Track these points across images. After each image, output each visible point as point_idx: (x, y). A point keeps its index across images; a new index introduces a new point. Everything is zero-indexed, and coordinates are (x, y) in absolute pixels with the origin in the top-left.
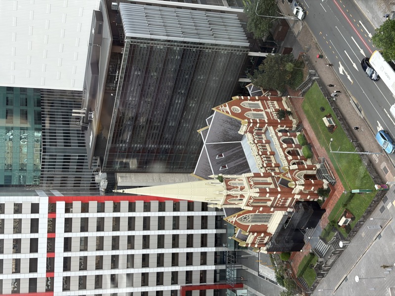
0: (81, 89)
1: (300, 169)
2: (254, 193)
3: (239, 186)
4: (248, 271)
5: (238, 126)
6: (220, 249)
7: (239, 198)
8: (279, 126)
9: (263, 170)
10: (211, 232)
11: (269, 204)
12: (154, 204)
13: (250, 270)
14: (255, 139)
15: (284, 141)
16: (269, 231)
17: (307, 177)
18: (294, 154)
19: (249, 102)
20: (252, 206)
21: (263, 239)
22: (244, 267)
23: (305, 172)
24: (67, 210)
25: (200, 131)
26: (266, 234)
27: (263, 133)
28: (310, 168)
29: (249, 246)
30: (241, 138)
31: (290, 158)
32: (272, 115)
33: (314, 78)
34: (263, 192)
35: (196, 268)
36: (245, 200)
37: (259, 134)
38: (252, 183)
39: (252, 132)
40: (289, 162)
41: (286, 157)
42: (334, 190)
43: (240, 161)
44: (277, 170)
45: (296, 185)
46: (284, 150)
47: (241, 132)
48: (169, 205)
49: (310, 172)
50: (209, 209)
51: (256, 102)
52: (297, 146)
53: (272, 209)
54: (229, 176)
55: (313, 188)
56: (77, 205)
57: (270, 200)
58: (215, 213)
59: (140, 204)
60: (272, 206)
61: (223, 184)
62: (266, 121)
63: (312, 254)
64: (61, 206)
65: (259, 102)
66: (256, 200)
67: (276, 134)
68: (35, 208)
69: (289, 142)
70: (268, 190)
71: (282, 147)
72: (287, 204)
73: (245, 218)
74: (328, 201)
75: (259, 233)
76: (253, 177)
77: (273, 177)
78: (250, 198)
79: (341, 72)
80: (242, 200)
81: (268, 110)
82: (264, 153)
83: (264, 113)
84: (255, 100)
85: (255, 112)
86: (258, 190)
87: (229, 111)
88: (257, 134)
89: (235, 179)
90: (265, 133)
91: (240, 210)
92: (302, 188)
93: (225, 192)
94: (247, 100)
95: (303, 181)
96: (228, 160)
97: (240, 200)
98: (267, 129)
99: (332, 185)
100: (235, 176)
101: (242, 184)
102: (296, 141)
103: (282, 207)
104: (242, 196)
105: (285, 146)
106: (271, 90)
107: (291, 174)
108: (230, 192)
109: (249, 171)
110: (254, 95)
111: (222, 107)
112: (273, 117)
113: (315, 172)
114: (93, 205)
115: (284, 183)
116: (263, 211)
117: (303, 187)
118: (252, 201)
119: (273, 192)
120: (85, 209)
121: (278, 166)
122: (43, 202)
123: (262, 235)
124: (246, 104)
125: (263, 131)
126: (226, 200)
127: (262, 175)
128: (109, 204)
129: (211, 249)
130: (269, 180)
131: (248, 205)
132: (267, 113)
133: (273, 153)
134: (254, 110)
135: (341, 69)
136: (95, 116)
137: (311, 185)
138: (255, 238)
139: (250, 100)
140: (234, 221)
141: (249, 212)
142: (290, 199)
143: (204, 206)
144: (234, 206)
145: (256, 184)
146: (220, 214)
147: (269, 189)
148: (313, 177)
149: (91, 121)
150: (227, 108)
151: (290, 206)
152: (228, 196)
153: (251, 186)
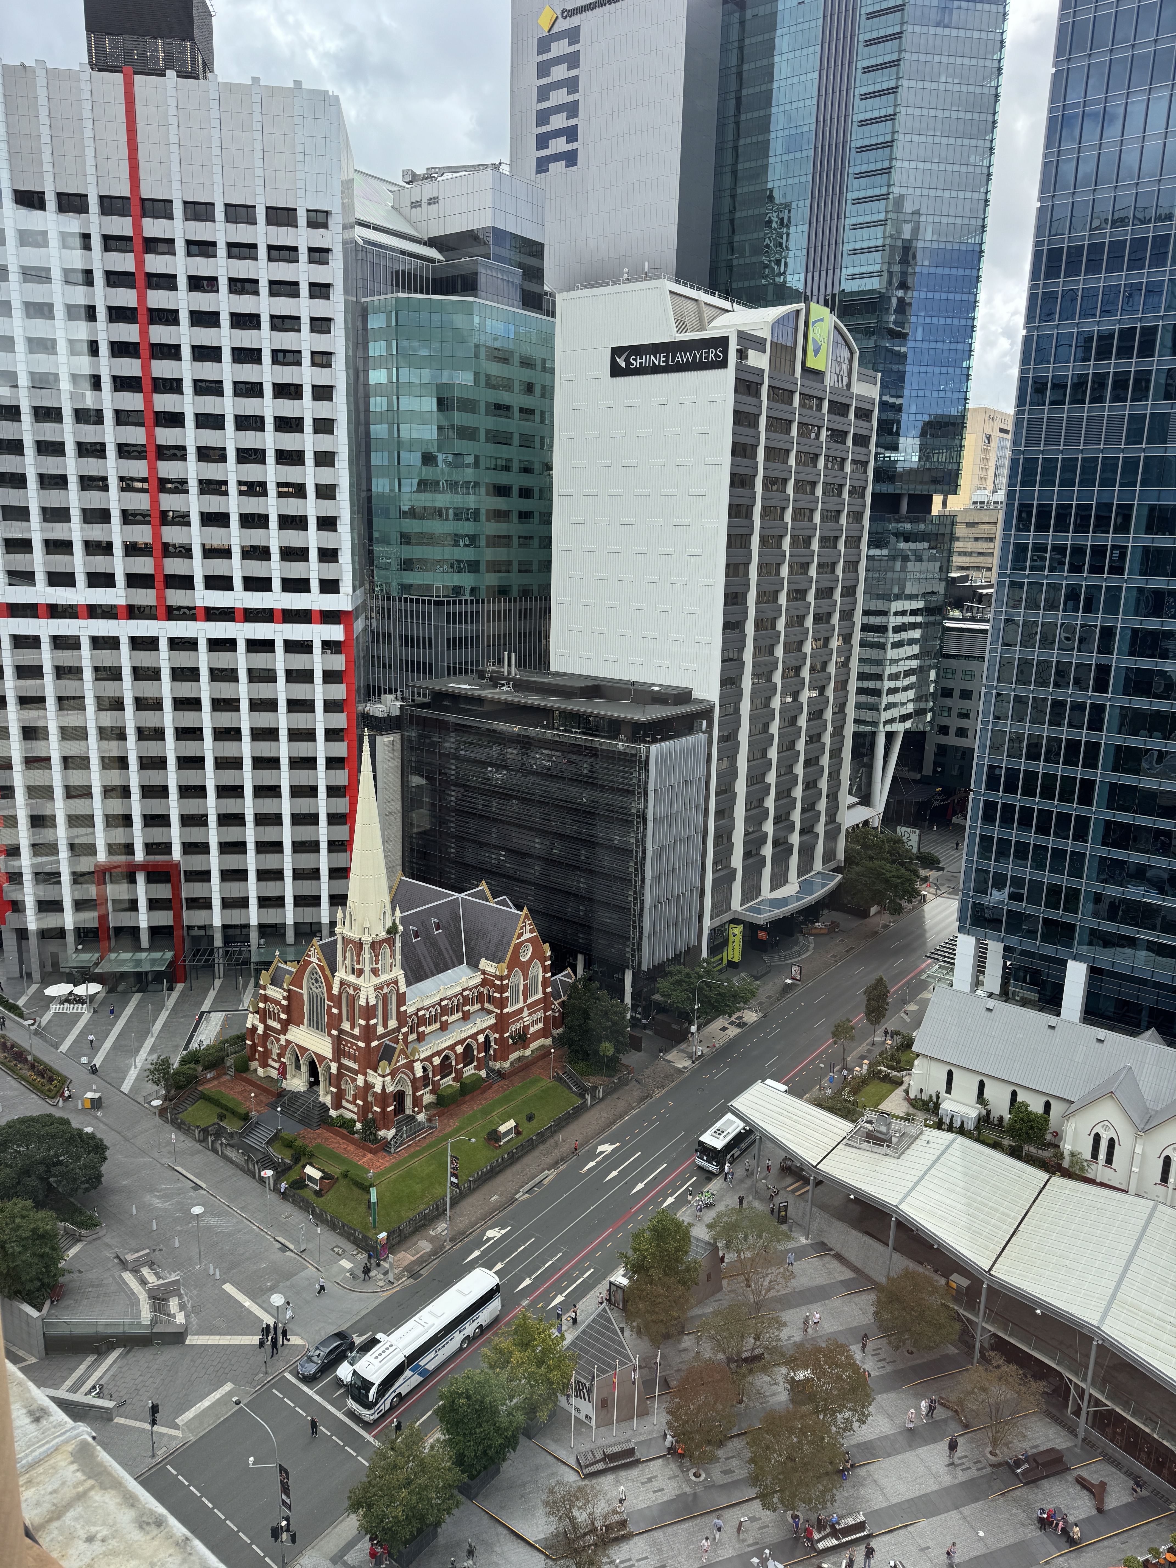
0: (553, 667)
1: (414, 1081)
2: (367, 994)
3: (379, 966)
4: (211, 991)
5: (494, 958)
6: (254, 935)
7: (356, 966)
8: (497, 1036)
9: (411, 1010)
10: (289, 915)
11: (346, 1026)
12: (341, 805)
13: (212, 994)
14: (470, 990)
15: (468, 1048)
16: (293, 1029)
17: (399, 1097)
18: (445, 1068)
19: (541, 975)
20: (340, 993)
21: (276, 1018)
22: (218, 983)
23: (409, 1091)
24: (327, 645)
25: (483, 886)
26: (285, 1025)
27: (482, 1005)
28: (417, 1101)
29: (262, 992)
30: (474, 965)
31: (437, 1061)
32: (518, 1020)
33: (588, 1097)
34: (369, 1012)
35: (216, 890)
36: (352, 978)
37: (480, 998)
38: (386, 990)
39: (484, 983)
40: (429, 1059)
41: (438, 1053)
42: (374, 1152)
43: (428, 963)
44: (412, 1037)
45: (384, 1076)
46: (452, 1048)
47: (484, 964)
48: (341, 832)
49: (409, 1101)
50: (334, 908)
51: (540, 989)
52: (459, 1073)
53: (334, 1032)
54: (398, 944)
55: (379, 1110)
56: (338, 662)
57: (353, 1027)
58: (325, 920)
59: (341, 777)
60: (341, 1031)
61: (383, 935)
62: (505, 1011)
63: (246, 1118)
64: (336, 632)
65: (540, 995)
66: (352, 1000)
67: (482, 1031)
68: (330, 586)
69: (467, 1056)
70: (372, 1022)
71: (456, 1044)
72: (346, 1062)
73: (317, 981)
74: (353, 1142)
75: (287, 1010)
76: (398, 991)
77: (398, 1030)
78: (357, 988)
79: (600, 1148)
80: (353, 973)
81: (526, 1012)
82: (445, 1011)
83: (521, 1004)
84: (545, 987)
85: (521, 988)
86: (372, 1002)
87: (522, 939)
88: (481, 994)
89: (393, 956)
90: (483, 1009)
91: (334, 969)
92: (378, 1089)
93: (367, 939)
94: (545, 971)
95: (390, 1089)
96: (431, 942)
97: (353, 969)
98: (490, 1012)
99: (385, 1146)
100: (399, 957)
101: (384, 972)
102: (469, 1071)
103: (339, 1053)
104: (360, 972)
105: (459, 1049)
106: (563, 1016)
107: (404, 1066)
108: (367, 947)
109: (409, 983)
110: (554, 984)
111: (530, 925)
112: (514, 1022)
113: (409, 1111)
114: (339, 692)
115: (387, 1053)
116: (330, 1014)
117: (379, 1091)
118: (351, 991)
119: (368, 1033)
120: (330, 676)
121: (421, 1038)
122: (342, 601)
123: (283, 1016)
124: (537, 971)
125: (486, 1005)
126: (351, 941)
127: (402, 1009)
128: (340, 721)
129: (254, 916)
130: (393, 1024)
131: (342, 984)
132: (521, 1010)
133: (444, 1027)
134: (525, 986)
135: (607, 1148)
136: (504, 693)
137: (383, 1103)
138: (277, 1003)
139: (544, 977)
140: (312, 959)
141: (330, 988)
142: (356, 1067)
143: (339, 900)
144: (340, 958)
145: (385, 997)
146: (325, 931)
147: (375, 1025)
148: (400, 1108)
149: (495, 686)
150: (527, 936)
151: (341, 1066)
152: (360, 945)
153: (378, 988)
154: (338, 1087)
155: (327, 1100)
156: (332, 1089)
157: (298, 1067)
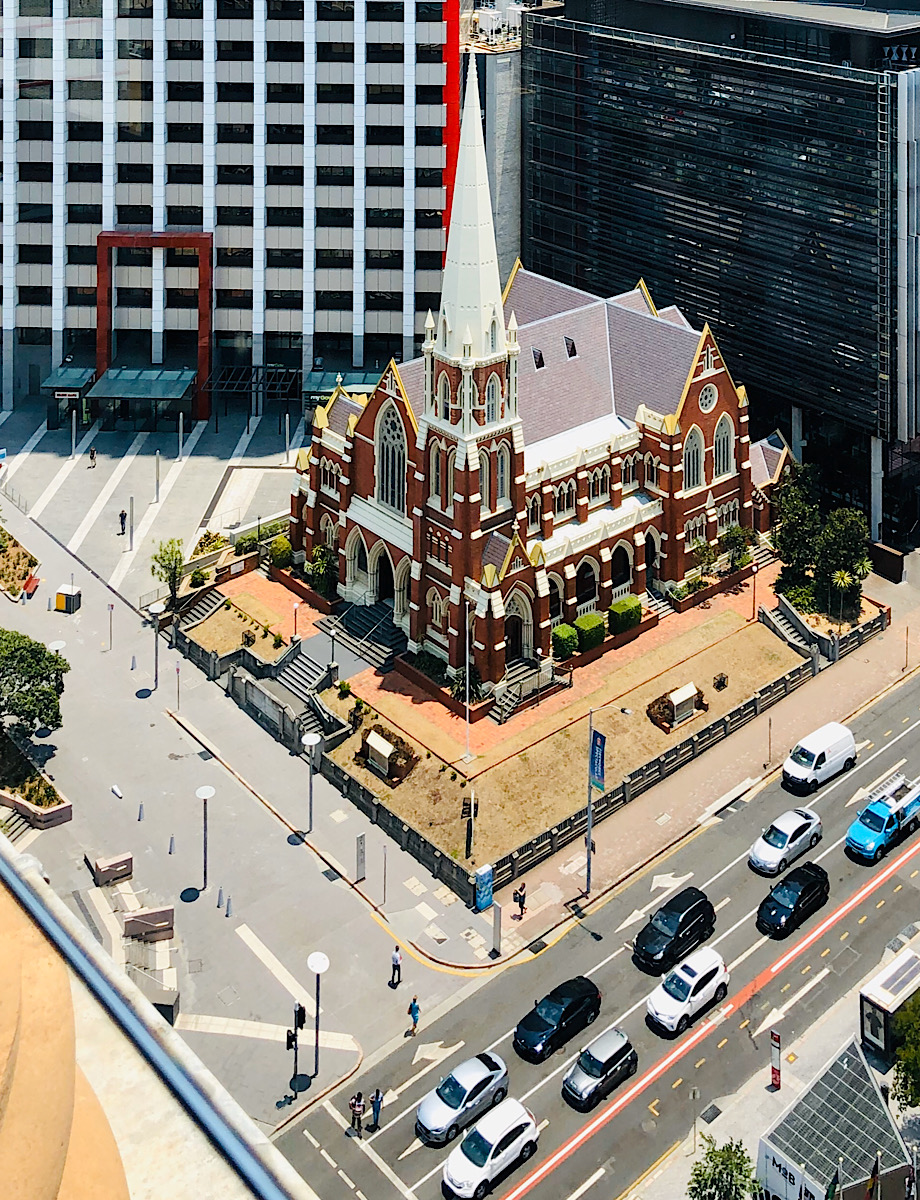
2: (467, 453)
5: (659, 406)
6: (308, 350)
7: (451, 406)
8: (665, 537)
9: (531, 483)
11: (435, 503)
14: (623, 456)
15: (619, 554)
16: (356, 502)
17: (513, 626)
18: (583, 585)
19: (733, 438)
20: (428, 447)
21: (333, 482)
22: (254, 422)
23: (527, 615)
26: (348, 493)
27: (642, 484)
28: (540, 638)
29: (314, 439)
30: (627, 415)
31: (571, 572)
32: (698, 513)
36: (445, 426)
37: (638, 471)
38: (494, 448)
39: (644, 446)
40: (558, 568)
41: (573, 559)
45: (490, 591)
46: (594, 551)
47: (643, 413)
49: (527, 635)
52: (606, 595)
53: (417, 512)
54: (514, 375)
55: (482, 647)
57: (444, 507)
60: (427, 510)
62: (678, 495)
65: (733, 473)
66: (445, 459)
67: (640, 527)
70: (475, 498)
71: (601, 546)
72: (433, 561)
73: (393, 424)
74: (442, 699)
75: (351, 470)
76: (512, 450)
81: (710, 501)
82: (584, 489)
83: (703, 487)
85: (703, 458)
87: (703, 376)
88: (639, 464)
89: (505, 394)
90: (642, 490)
92: (481, 611)
93: (467, 365)
94: (739, 433)
95: (499, 612)
98: (651, 497)
100: (514, 394)
103: (424, 546)
105: (606, 555)
107: (520, 576)
108: (467, 375)
110: (754, 456)
111: (715, 354)
112: (691, 516)
113: (528, 653)
115: (496, 553)
116: (412, 481)
117: (482, 616)
118: (443, 446)
119: (467, 517)
121: (546, 530)
123: (345, 481)
126: (444, 366)
127: (519, 480)
130: (504, 504)
131: (430, 433)
132: (702, 496)
133: (582, 515)
134: (708, 454)
137: (489, 636)
139: (738, 441)
140: (388, 391)
141: (412, 438)
142: (448, 571)
144: (428, 392)
145: (493, 459)
147: (479, 503)
148: (515, 647)
150: (709, 372)
151: (426, 569)
152: (457, 372)
153: (484, 443)
154: (421, 602)
155: (404, 623)
156: (413, 605)
157: (362, 565)
